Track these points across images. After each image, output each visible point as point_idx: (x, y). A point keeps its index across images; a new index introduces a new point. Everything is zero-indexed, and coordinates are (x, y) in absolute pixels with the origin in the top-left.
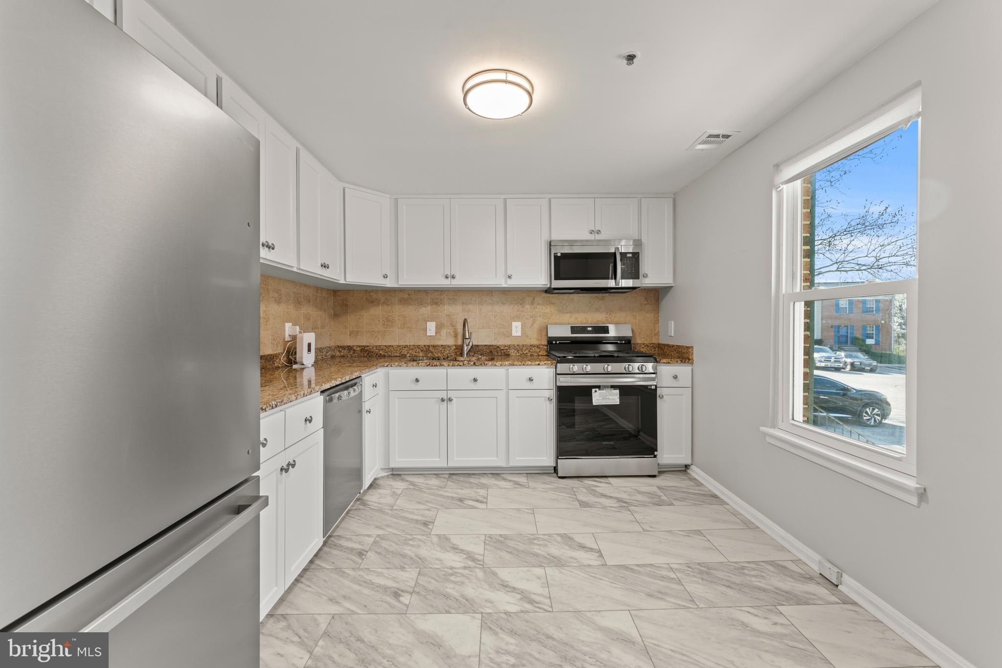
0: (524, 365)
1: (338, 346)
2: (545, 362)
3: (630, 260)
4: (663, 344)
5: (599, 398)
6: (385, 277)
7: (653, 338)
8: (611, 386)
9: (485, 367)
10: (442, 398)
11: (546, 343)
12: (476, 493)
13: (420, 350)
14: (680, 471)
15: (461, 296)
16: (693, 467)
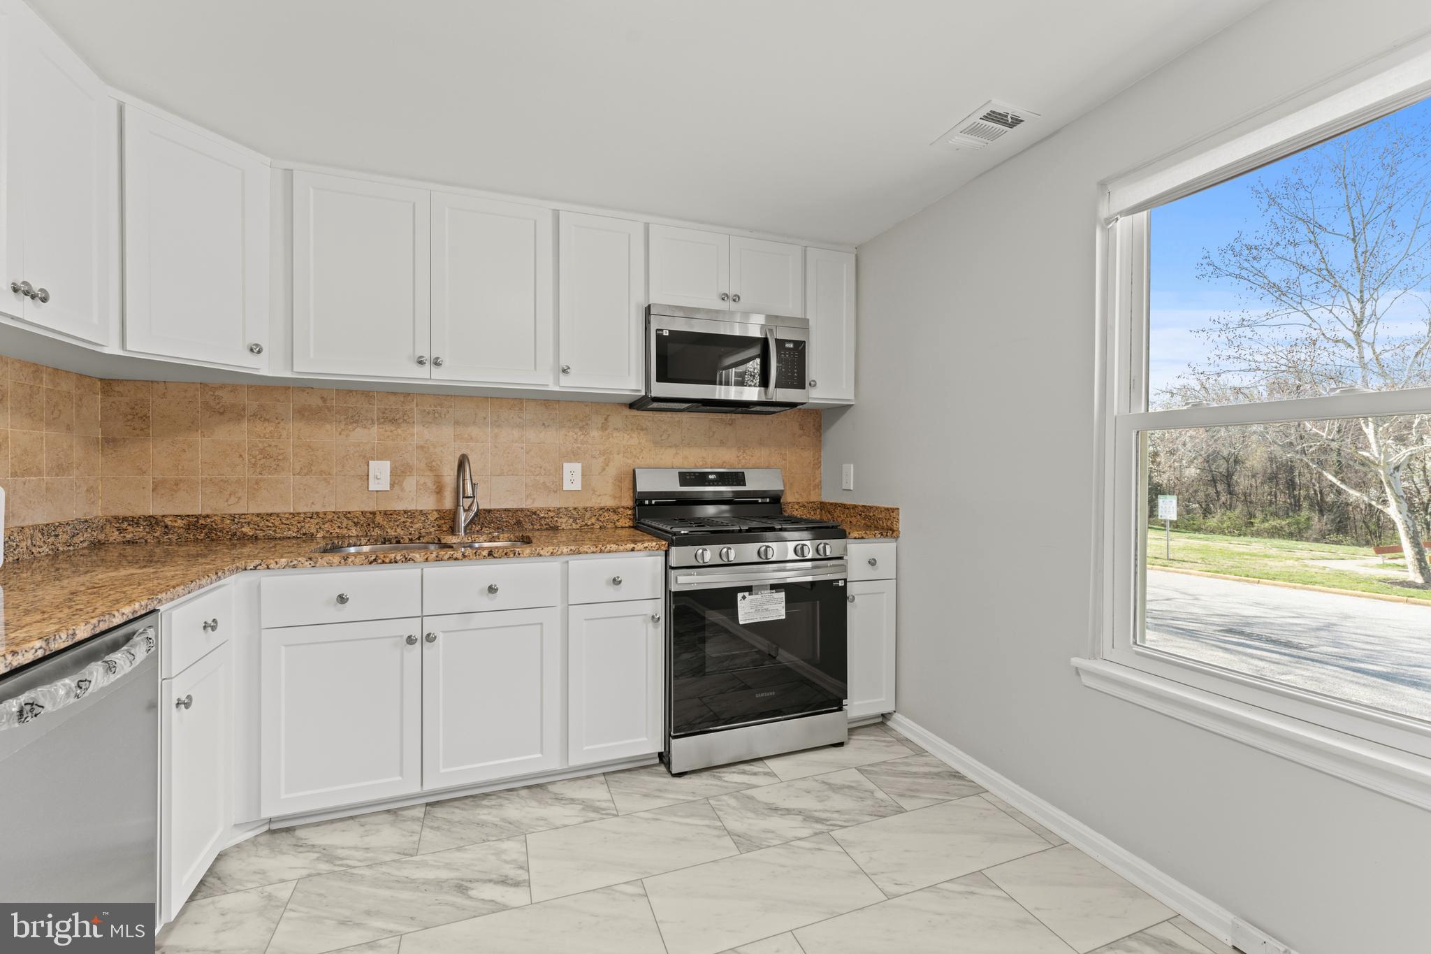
0: (601, 551)
1: (116, 518)
2: (646, 544)
3: (790, 354)
4: (831, 504)
5: (749, 611)
6: (255, 350)
7: (812, 492)
8: (771, 585)
9: (515, 560)
10: (410, 637)
11: (630, 503)
12: (498, 853)
13: (351, 523)
14: (875, 724)
15: (451, 407)
16: (897, 716)
